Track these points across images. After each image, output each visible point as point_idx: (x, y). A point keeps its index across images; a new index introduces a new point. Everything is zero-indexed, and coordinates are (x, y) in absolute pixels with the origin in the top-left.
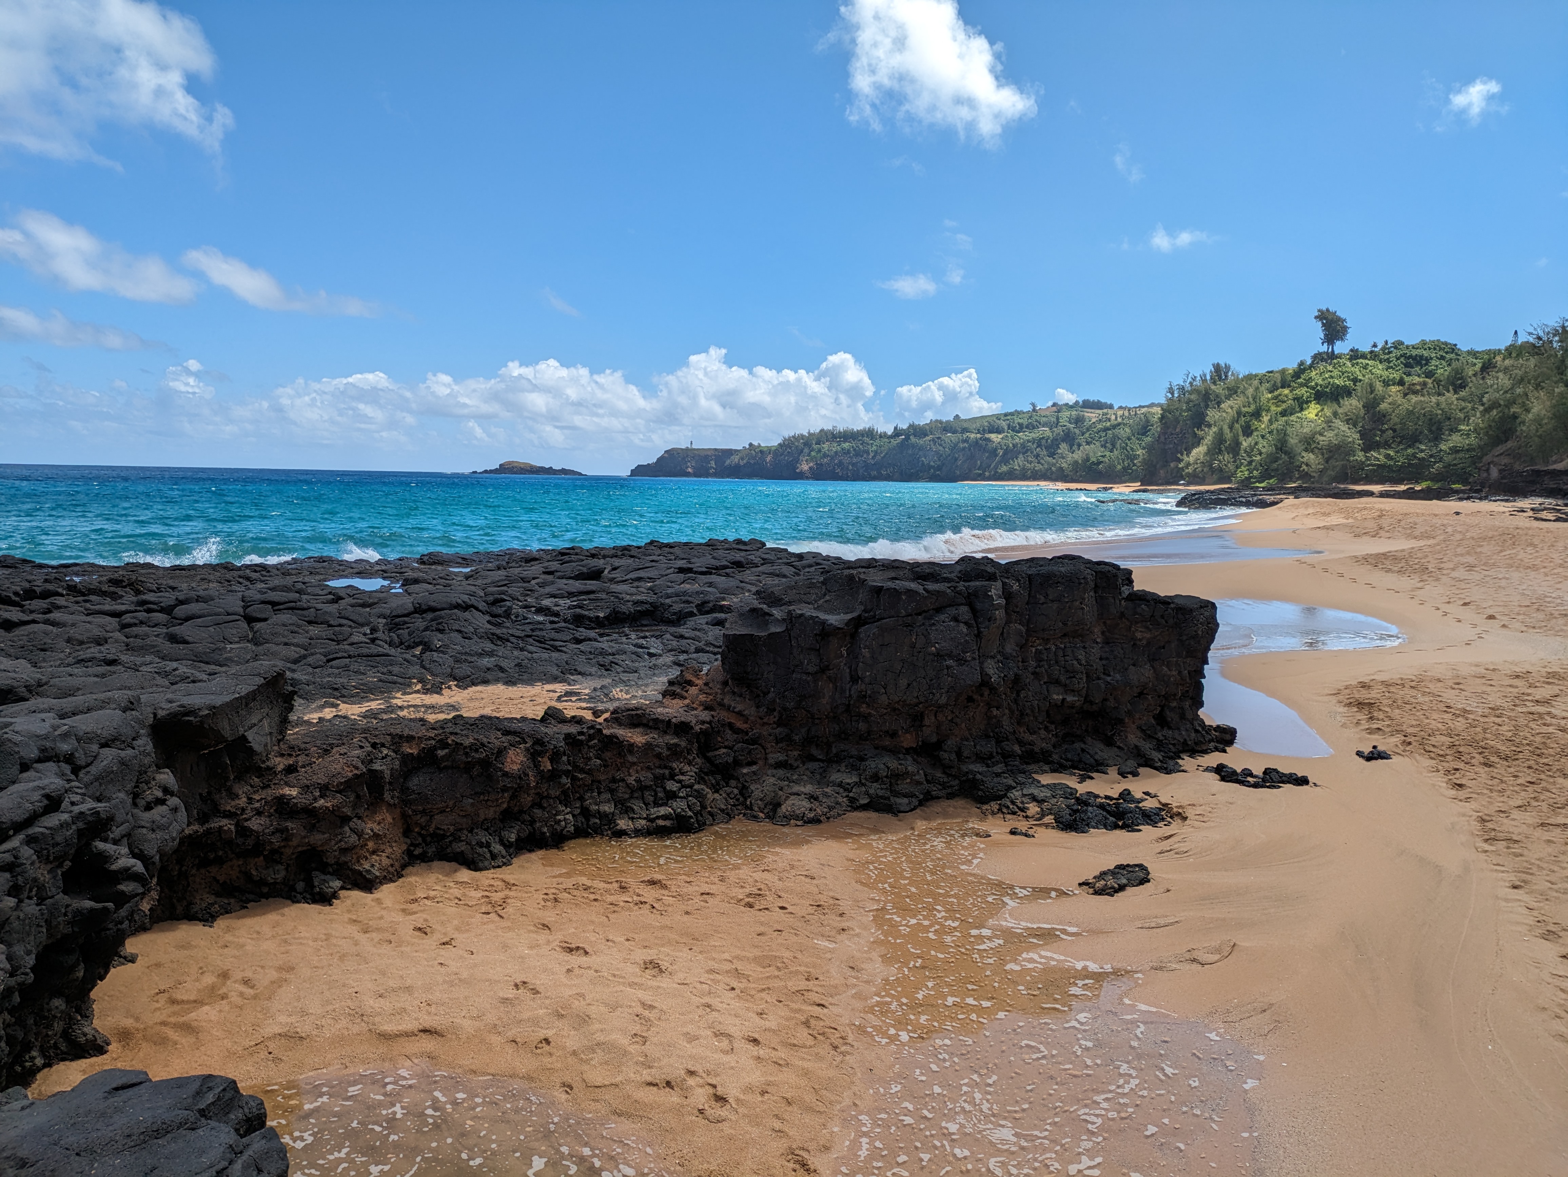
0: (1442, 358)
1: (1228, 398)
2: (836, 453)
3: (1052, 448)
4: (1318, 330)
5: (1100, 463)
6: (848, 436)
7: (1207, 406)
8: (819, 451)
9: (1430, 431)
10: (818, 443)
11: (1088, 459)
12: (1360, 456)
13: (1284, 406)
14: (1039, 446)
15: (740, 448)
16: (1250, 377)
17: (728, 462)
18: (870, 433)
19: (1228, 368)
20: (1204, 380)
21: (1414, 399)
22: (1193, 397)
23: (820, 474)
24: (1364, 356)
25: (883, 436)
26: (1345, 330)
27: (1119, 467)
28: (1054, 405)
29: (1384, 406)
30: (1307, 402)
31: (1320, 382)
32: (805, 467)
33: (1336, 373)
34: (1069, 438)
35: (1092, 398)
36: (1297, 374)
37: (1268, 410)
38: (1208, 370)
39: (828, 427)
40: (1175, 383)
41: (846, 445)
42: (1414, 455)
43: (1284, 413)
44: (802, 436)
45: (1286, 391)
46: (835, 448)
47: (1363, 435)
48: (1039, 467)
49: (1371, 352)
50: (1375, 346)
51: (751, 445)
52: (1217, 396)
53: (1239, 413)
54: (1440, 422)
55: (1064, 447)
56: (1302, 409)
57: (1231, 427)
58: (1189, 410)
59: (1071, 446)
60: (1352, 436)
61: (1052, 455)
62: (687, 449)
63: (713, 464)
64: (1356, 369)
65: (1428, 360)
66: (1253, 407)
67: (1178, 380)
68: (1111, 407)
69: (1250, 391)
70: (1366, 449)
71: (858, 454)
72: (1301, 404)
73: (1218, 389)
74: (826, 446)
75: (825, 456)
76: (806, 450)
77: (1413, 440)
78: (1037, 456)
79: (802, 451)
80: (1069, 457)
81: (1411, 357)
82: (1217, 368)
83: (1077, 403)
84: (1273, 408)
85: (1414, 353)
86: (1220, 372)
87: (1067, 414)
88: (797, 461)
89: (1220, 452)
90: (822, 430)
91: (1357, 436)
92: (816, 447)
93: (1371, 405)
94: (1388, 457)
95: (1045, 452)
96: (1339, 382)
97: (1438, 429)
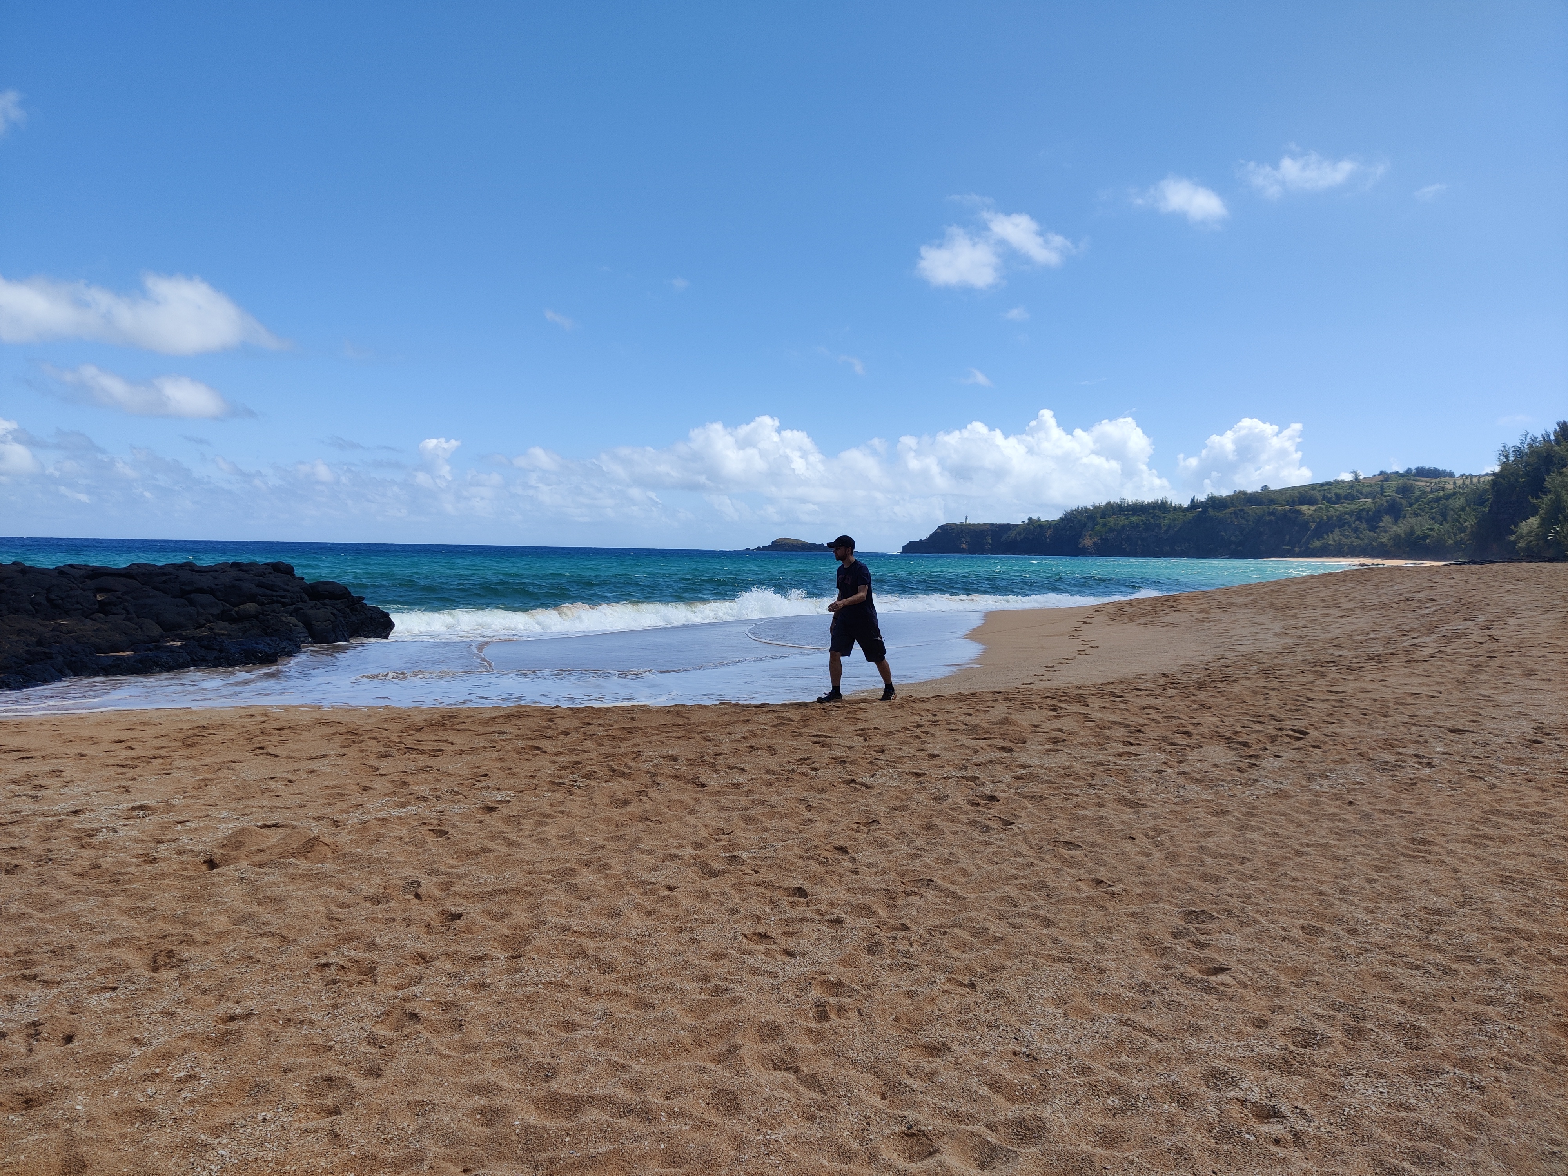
2: (1123, 527)
5: (1426, 537)
8: (1104, 525)
10: (1103, 517)
11: (1412, 532)
15: (1019, 523)
17: (1005, 537)
18: (1162, 507)
20: (1546, 441)
22: (1532, 460)
23: (1106, 549)
25: (1179, 508)
28: (1381, 473)
32: (1088, 542)
34: (1394, 509)
35: (1428, 466)
38: (1552, 429)
39: (1115, 500)
40: (1510, 445)
41: (1135, 519)
44: (1086, 510)
46: (1123, 521)
48: (1357, 542)
51: (1030, 519)
52: (1562, 459)
55: (1387, 520)
58: (1526, 475)
59: (1395, 518)
61: (1373, 529)
62: (962, 524)
63: (989, 540)
68: (1450, 475)
71: (1148, 528)
73: (1562, 448)
74: (1112, 520)
75: (1111, 530)
76: (1090, 524)
78: (1356, 530)
79: (1085, 525)
80: (1391, 530)
82: (1563, 425)
83: (1409, 471)
87: (1396, 483)
88: (1080, 536)
89: (1557, 522)
90: (1108, 503)
92: (1101, 521)
95: (1365, 526)
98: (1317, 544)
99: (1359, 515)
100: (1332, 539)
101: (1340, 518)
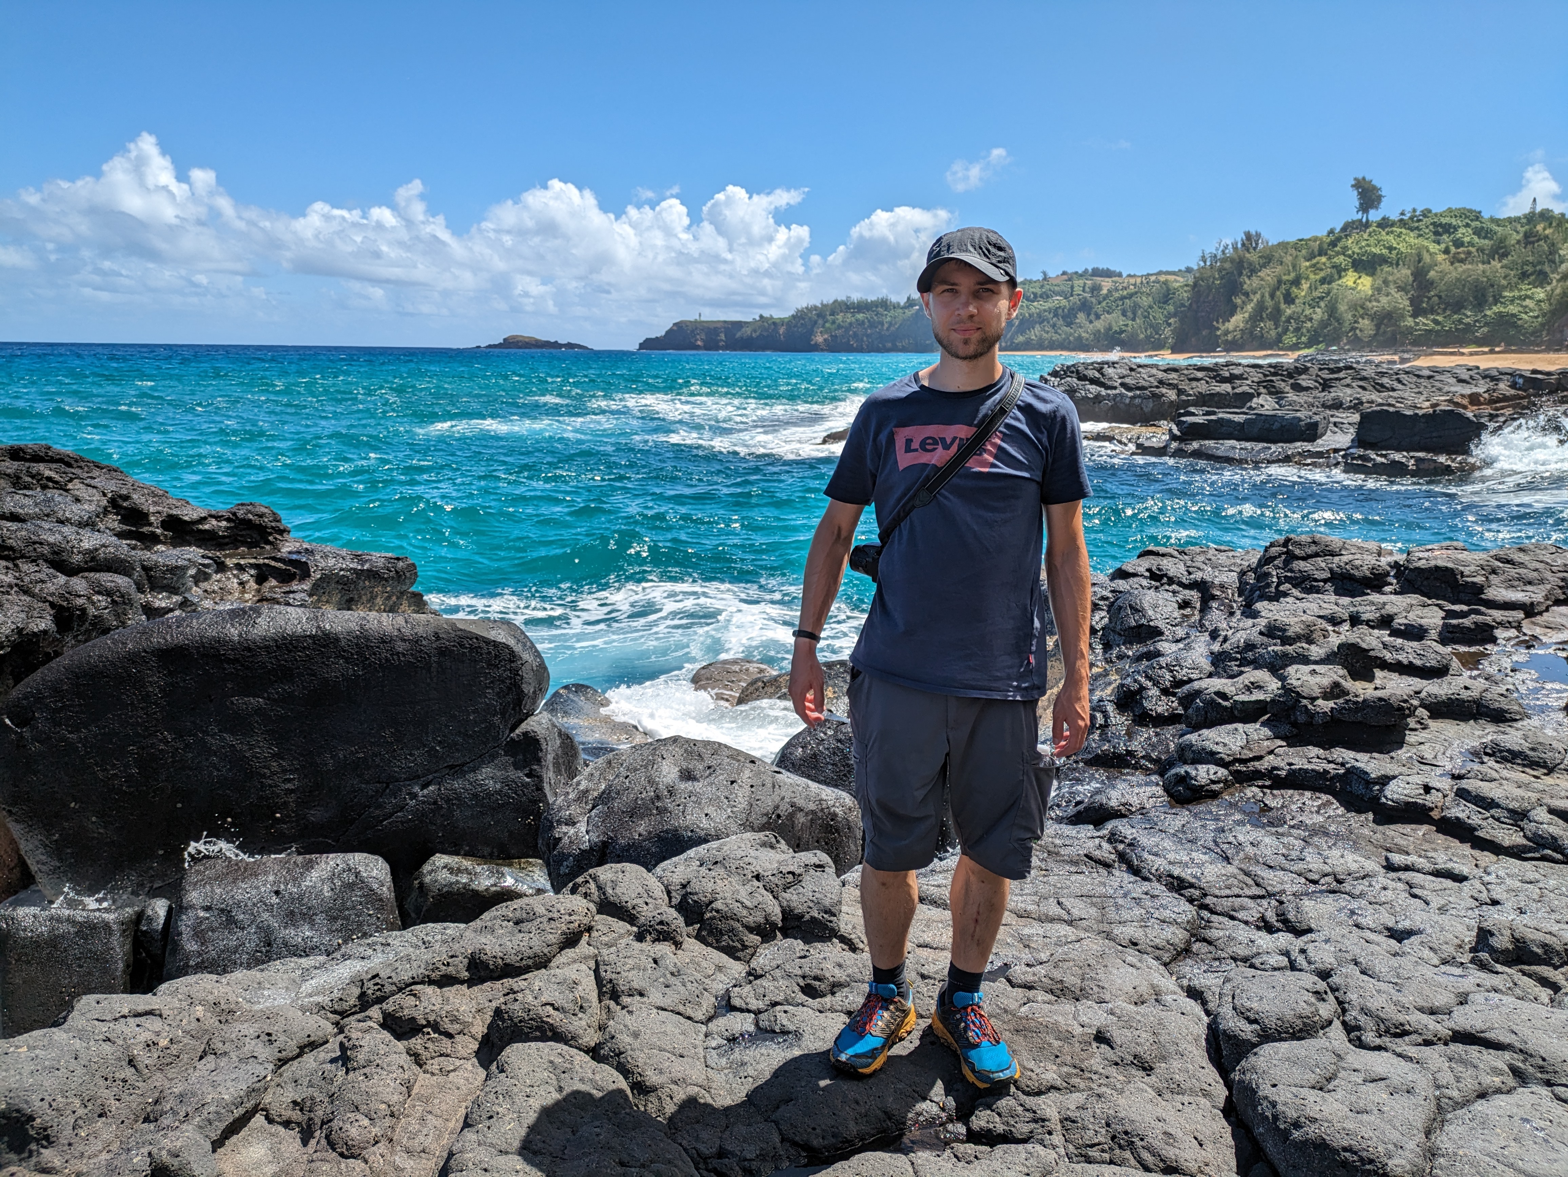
0: (1467, 225)
1: (1264, 266)
2: (851, 324)
3: (1069, 317)
5: (1122, 332)
6: (862, 307)
7: (1242, 274)
8: (834, 322)
9: (1476, 298)
10: (832, 314)
11: (1110, 328)
12: (1409, 322)
13: (1322, 274)
14: (1056, 315)
15: (750, 320)
16: (1283, 245)
17: (738, 335)
18: (884, 304)
19: (1258, 235)
20: (1235, 248)
21: (1462, 268)
23: (835, 346)
24: (1393, 224)
25: (896, 306)
26: (1379, 198)
28: (1064, 273)
29: (1432, 274)
30: (1345, 270)
31: (1357, 250)
32: (819, 339)
33: (1372, 241)
34: (1085, 307)
36: (1333, 244)
37: (1307, 278)
38: (1240, 237)
39: (841, 297)
40: (1207, 251)
41: (860, 316)
42: (1460, 321)
43: (1323, 281)
44: (815, 308)
45: (1324, 259)
46: (849, 318)
47: (1412, 301)
48: (1055, 337)
49: (1401, 220)
50: (1402, 214)
51: (761, 316)
52: (1250, 264)
53: (1280, 282)
54: (1484, 289)
55: (1081, 317)
56: (1340, 277)
57: (1272, 296)
59: (1089, 315)
60: (1403, 302)
61: (1069, 325)
62: (696, 321)
63: (722, 336)
64: (1391, 238)
65: (1456, 228)
66: (1293, 275)
67: (1211, 249)
69: (1288, 259)
70: (1415, 315)
71: (872, 325)
72: (1340, 271)
74: (840, 317)
75: (839, 327)
76: (820, 322)
77: (1458, 306)
78: (1054, 326)
79: (816, 322)
81: (1441, 225)
83: (1086, 271)
84: (1312, 276)
85: (1444, 221)
86: (1250, 240)
87: (1081, 282)
88: (811, 332)
89: (1262, 319)
90: (836, 301)
91: (1407, 303)
92: (830, 318)
93: (1420, 274)
94: (1436, 322)
96: (1376, 250)
97: (1484, 295)
98: (1021, 339)
99: (1055, 312)
100: (1035, 333)
101: (1039, 315)
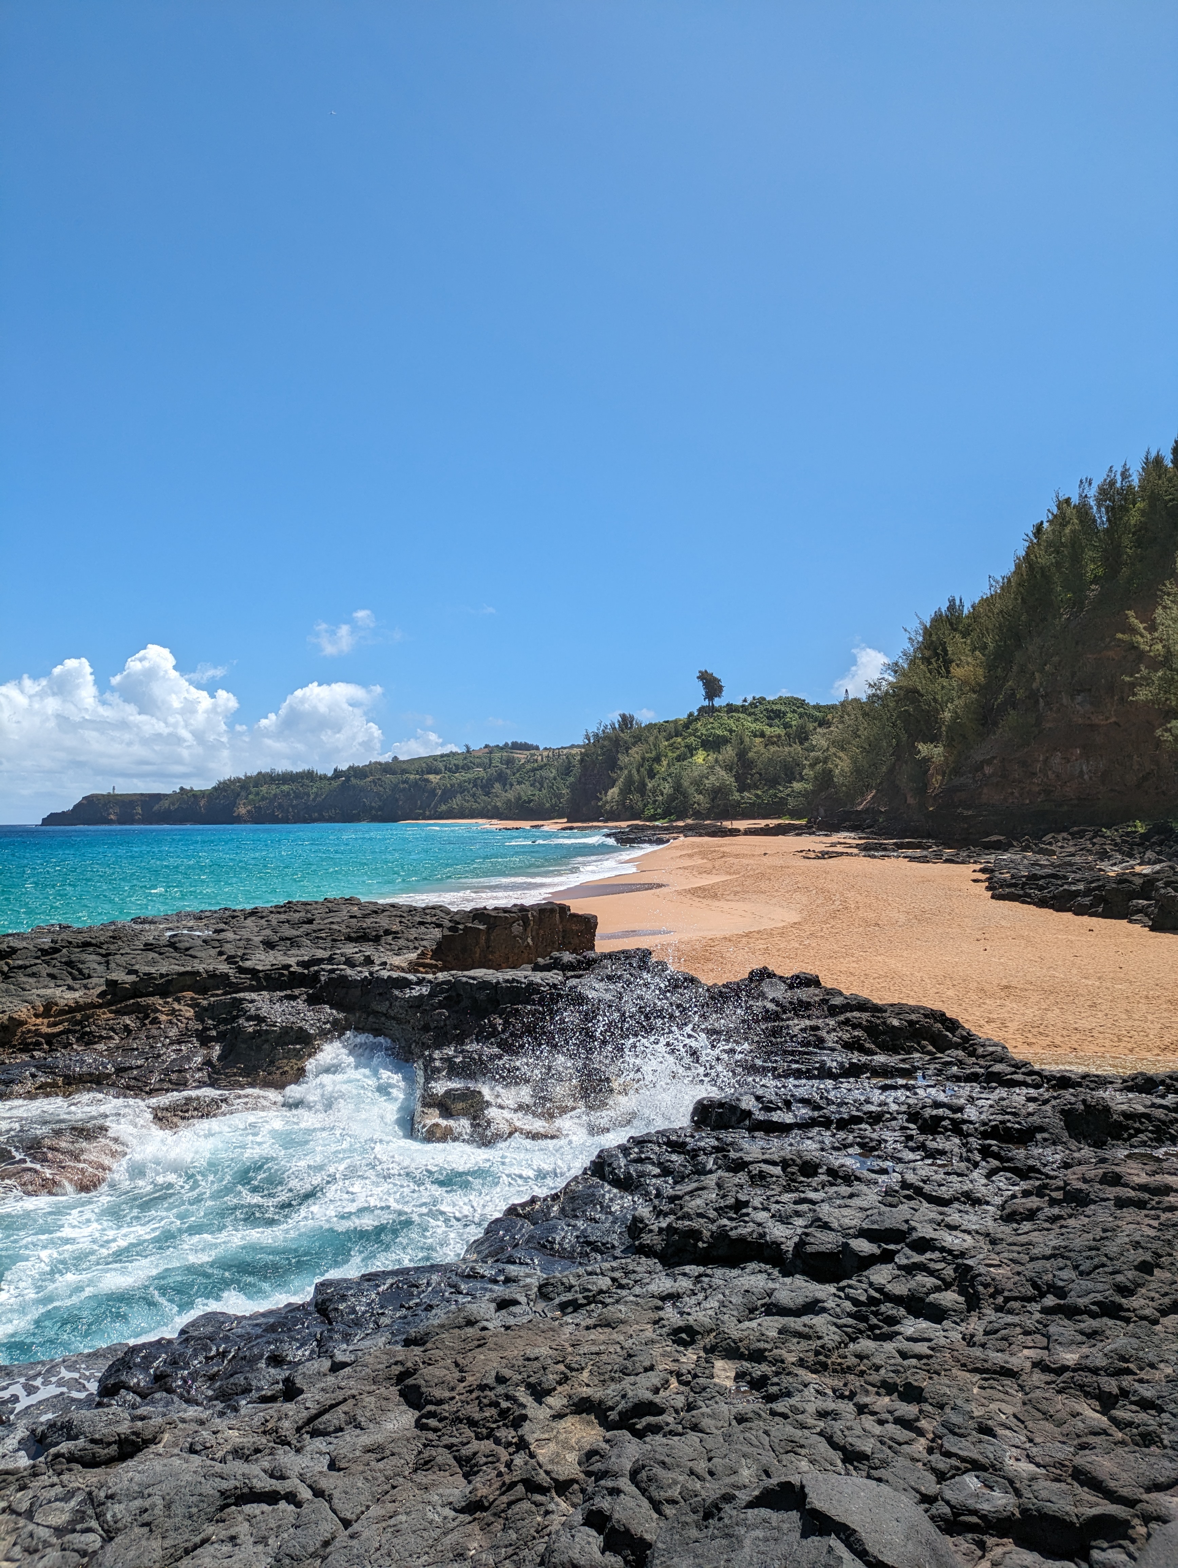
0: (794, 711)
1: (634, 744)
2: (275, 795)
3: (486, 787)
4: (700, 689)
5: (530, 801)
6: (287, 778)
7: (618, 752)
8: (257, 794)
9: (786, 775)
10: (256, 786)
11: (520, 798)
12: (736, 796)
13: (678, 752)
14: (475, 786)
15: (170, 792)
16: (650, 727)
17: (156, 808)
18: (310, 775)
19: (632, 718)
20: (614, 729)
21: (773, 749)
22: (606, 743)
23: (260, 817)
24: (737, 710)
25: (323, 778)
26: (721, 688)
27: (548, 805)
28: (486, 746)
29: (750, 754)
30: (696, 749)
31: (704, 732)
32: (242, 811)
33: (716, 725)
34: (501, 778)
35: (519, 740)
36: (686, 726)
37: (666, 756)
38: (617, 719)
39: (266, 770)
40: (590, 731)
41: (285, 788)
43: (679, 759)
44: (239, 780)
45: (679, 740)
46: (274, 790)
47: (737, 778)
48: (475, 806)
49: (743, 706)
50: (745, 701)
51: (182, 789)
52: (626, 743)
53: (643, 759)
54: (791, 768)
55: (497, 787)
56: (692, 755)
57: (638, 771)
58: (603, 754)
59: (504, 785)
60: (729, 779)
61: (487, 794)
62: (109, 795)
63: (139, 810)
64: (731, 722)
65: (785, 714)
66: (654, 753)
67: (593, 729)
68: (537, 748)
69: (651, 739)
70: (741, 790)
71: (297, 796)
72: (691, 750)
73: (625, 736)
74: (264, 789)
75: (263, 799)
76: (243, 793)
77: (773, 782)
78: (474, 795)
79: (238, 795)
80: (503, 796)
81: (772, 711)
82: (624, 717)
83: (506, 745)
84: (670, 754)
85: (775, 707)
86: (626, 721)
87: (499, 755)
88: (234, 804)
89: (630, 792)
90: (260, 773)
91: (733, 779)
92: (254, 790)
93: (742, 754)
94: (757, 796)
95: (480, 792)
96: (719, 732)
97: (793, 773)
98: (444, 808)
99: (475, 782)
100: (456, 802)
101: (460, 785)
